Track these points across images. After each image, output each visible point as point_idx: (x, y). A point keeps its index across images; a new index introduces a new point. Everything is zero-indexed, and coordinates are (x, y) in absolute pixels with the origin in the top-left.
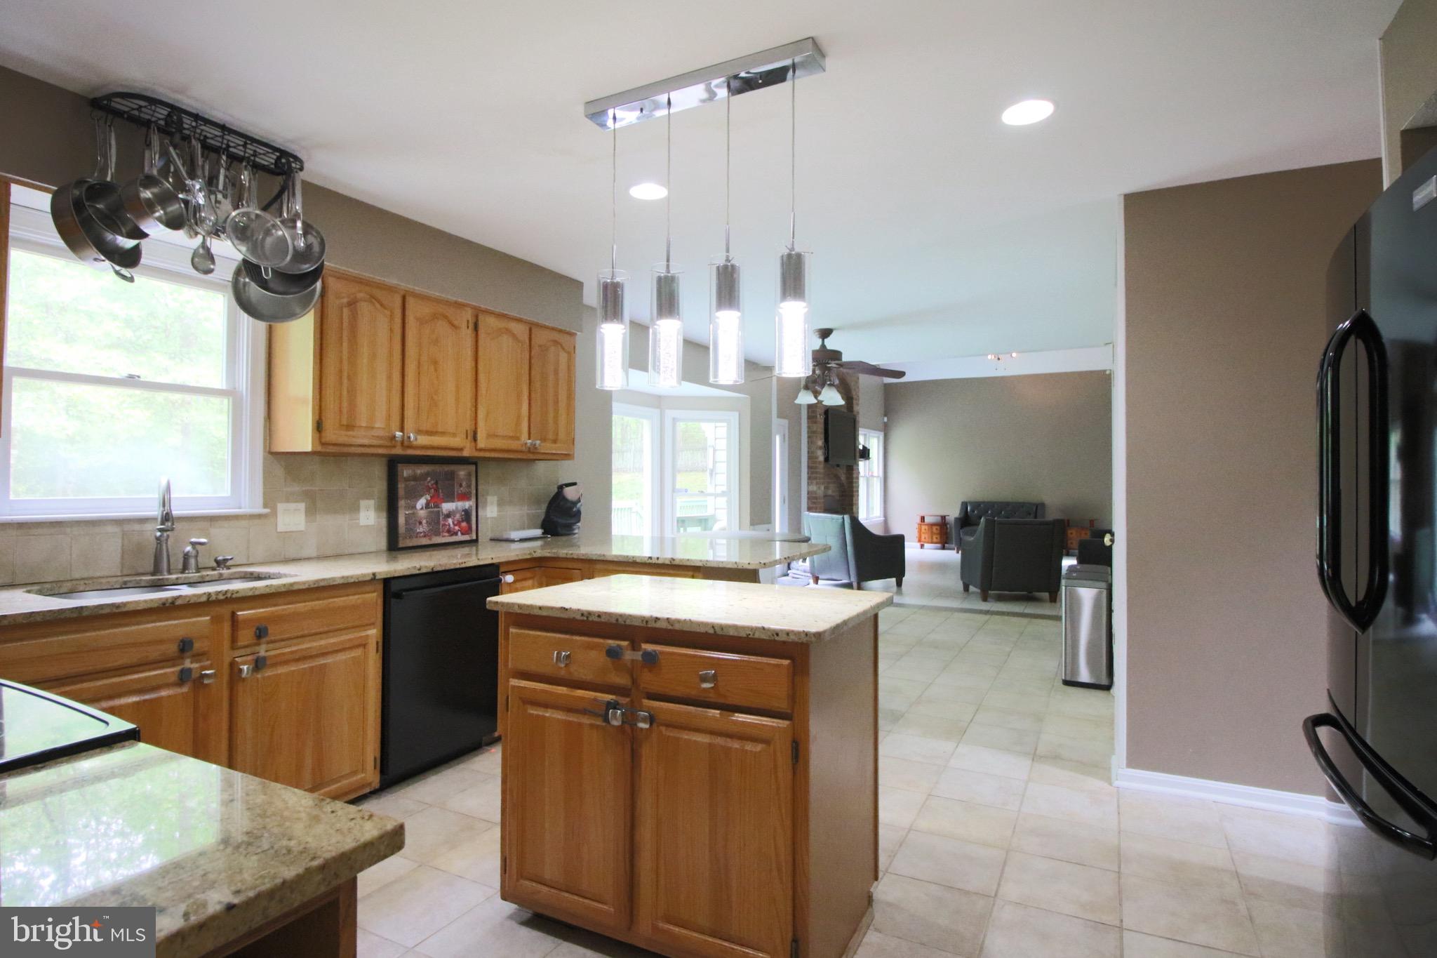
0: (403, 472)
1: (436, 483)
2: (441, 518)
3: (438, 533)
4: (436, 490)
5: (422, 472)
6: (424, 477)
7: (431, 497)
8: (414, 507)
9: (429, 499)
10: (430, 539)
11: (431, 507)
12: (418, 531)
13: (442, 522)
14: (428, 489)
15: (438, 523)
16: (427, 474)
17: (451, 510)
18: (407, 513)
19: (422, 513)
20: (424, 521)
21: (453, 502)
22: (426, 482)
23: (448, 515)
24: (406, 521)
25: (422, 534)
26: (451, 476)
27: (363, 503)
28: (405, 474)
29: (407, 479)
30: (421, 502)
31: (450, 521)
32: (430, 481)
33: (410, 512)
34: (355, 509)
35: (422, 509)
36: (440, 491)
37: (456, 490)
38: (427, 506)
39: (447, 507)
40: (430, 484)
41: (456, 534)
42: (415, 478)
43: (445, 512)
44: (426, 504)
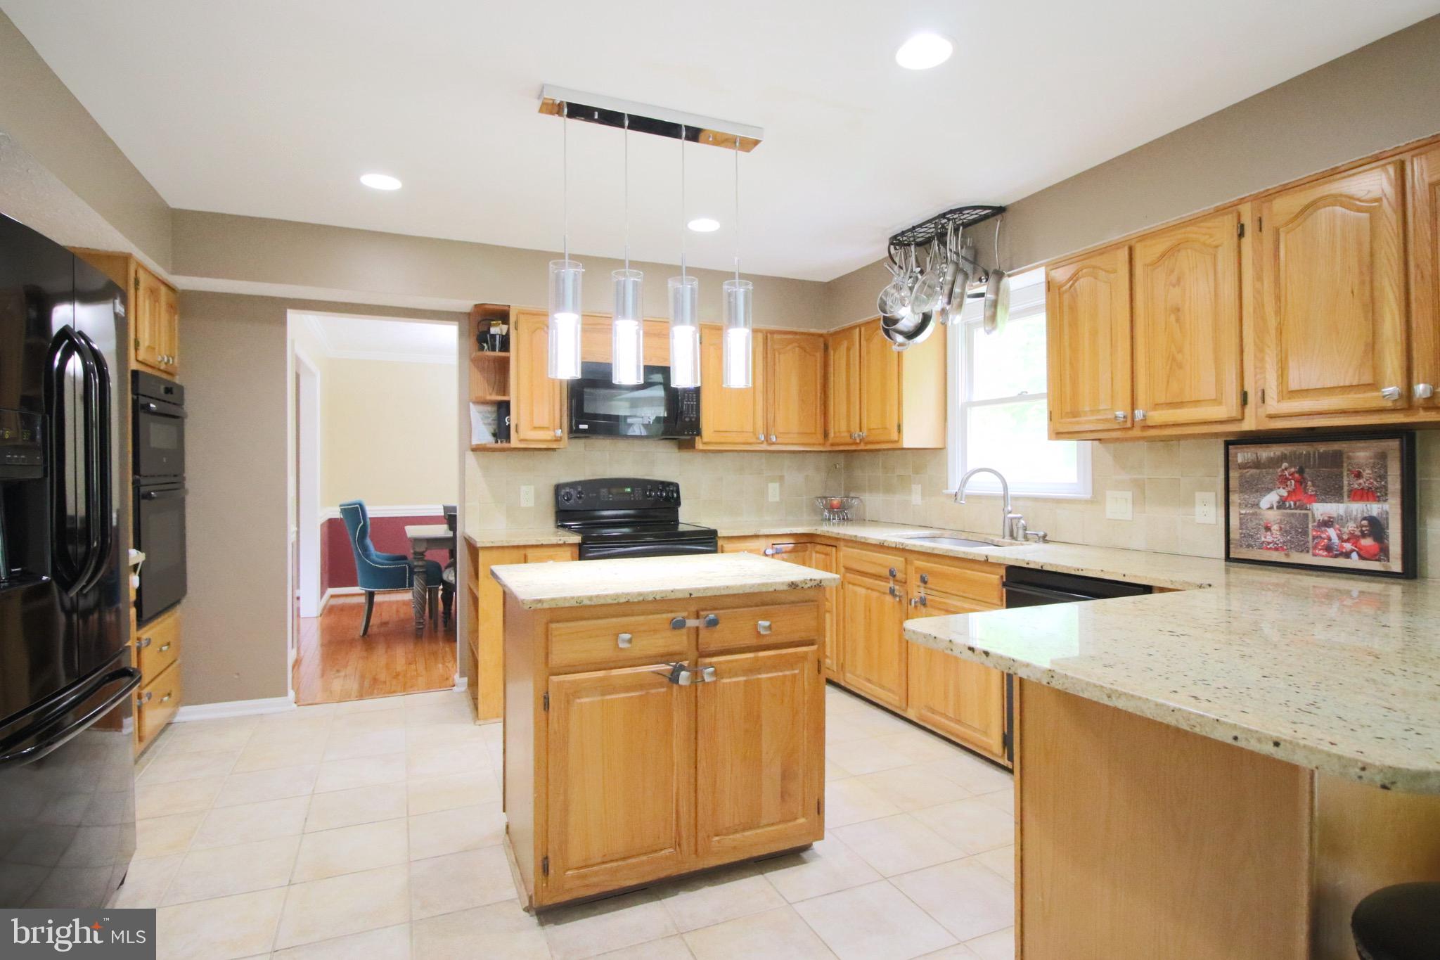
0: (1236, 457)
1: (1301, 471)
2: (1310, 526)
3: (1303, 549)
4: (1301, 482)
5: (1272, 454)
6: (1274, 462)
7: (1289, 492)
8: (1257, 505)
9: (1285, 494)
10: (1287, 555)
11: (1290, 507)
12: (1263, 539)
13: (1311, 533)
14: (1284, 481)
15: (1305, 533)
16: (1283, 458)
17: (1335, 515)
18: (1243, 512)
19: (1273, 516)
20: (1275, 528)
21: (1338, 502)
22: (1280, 469)
23: (1328, 523)
24: (1241, 524)
25: (1271, 545)
26: (1336, 460)
27: (1199, 495)
28: (1240, 459)
29: (1242, 467)
30: (1272, 498)
31: (1332, 533)
32: (1286, 468)
33: (1251, 511)
34: (1189, 502)
35: (1271, 508)
36: (1309, 483)
37: (1346, 483)
38: (1282, 504)
39: (1321, 509)
40: (1286, 473)
41: (1347, 555)
42: (1257, 464)
43: (1319, 517)
44: (1278, 502)
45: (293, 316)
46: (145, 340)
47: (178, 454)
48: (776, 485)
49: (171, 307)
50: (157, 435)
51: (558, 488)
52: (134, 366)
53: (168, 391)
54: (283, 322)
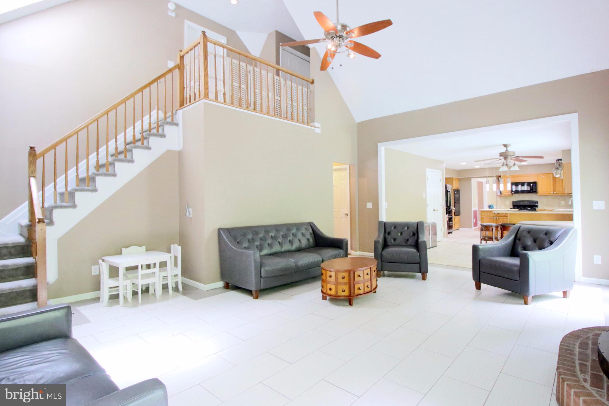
45: (472, 179)
46: (455, 186)
47: (459, 197)
48: (564, 201)
49: (458, 181)
50: (457, 196)
51: (513, 202)
52: (454, 189)
53: (458, 190)
54: (471, 180)
